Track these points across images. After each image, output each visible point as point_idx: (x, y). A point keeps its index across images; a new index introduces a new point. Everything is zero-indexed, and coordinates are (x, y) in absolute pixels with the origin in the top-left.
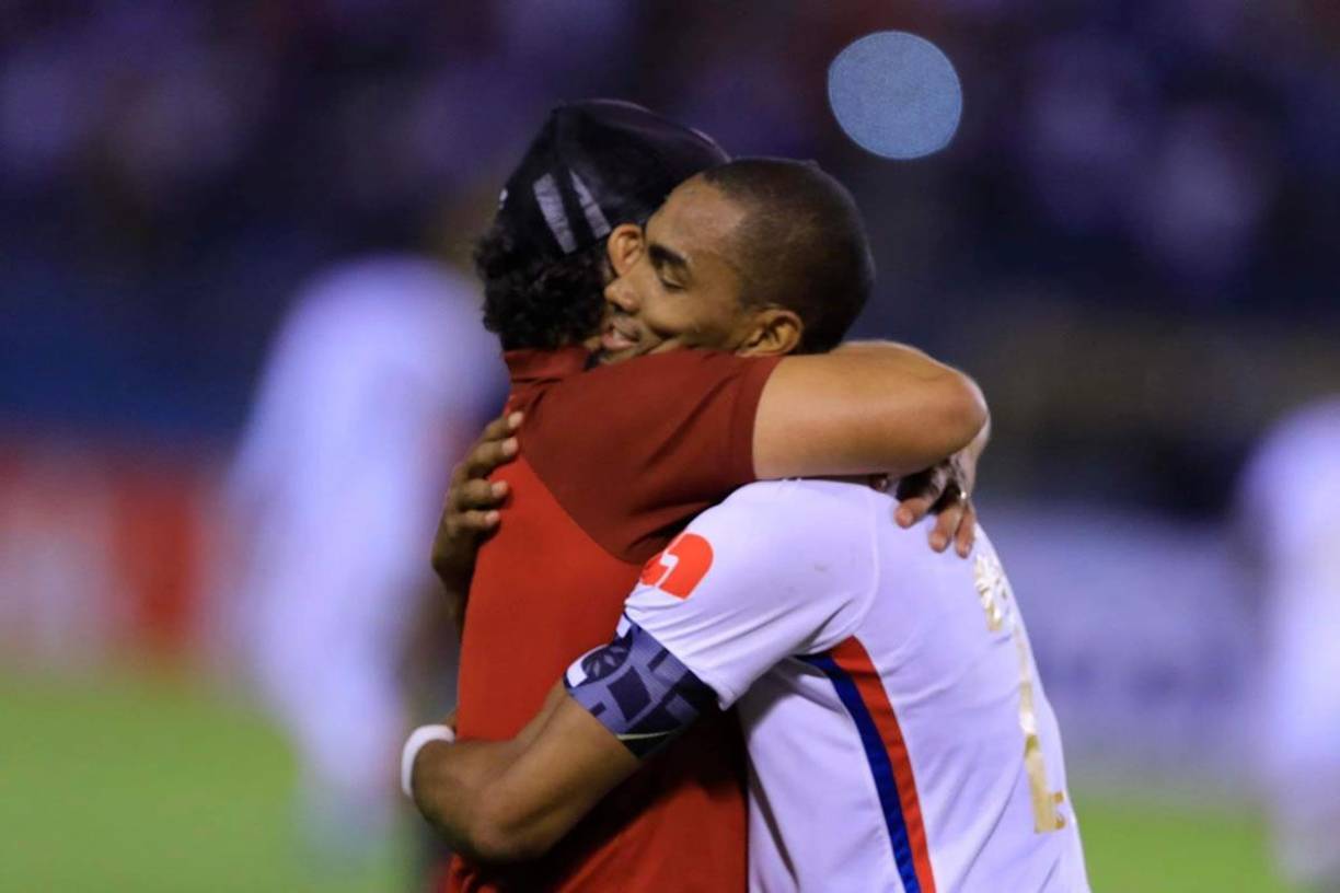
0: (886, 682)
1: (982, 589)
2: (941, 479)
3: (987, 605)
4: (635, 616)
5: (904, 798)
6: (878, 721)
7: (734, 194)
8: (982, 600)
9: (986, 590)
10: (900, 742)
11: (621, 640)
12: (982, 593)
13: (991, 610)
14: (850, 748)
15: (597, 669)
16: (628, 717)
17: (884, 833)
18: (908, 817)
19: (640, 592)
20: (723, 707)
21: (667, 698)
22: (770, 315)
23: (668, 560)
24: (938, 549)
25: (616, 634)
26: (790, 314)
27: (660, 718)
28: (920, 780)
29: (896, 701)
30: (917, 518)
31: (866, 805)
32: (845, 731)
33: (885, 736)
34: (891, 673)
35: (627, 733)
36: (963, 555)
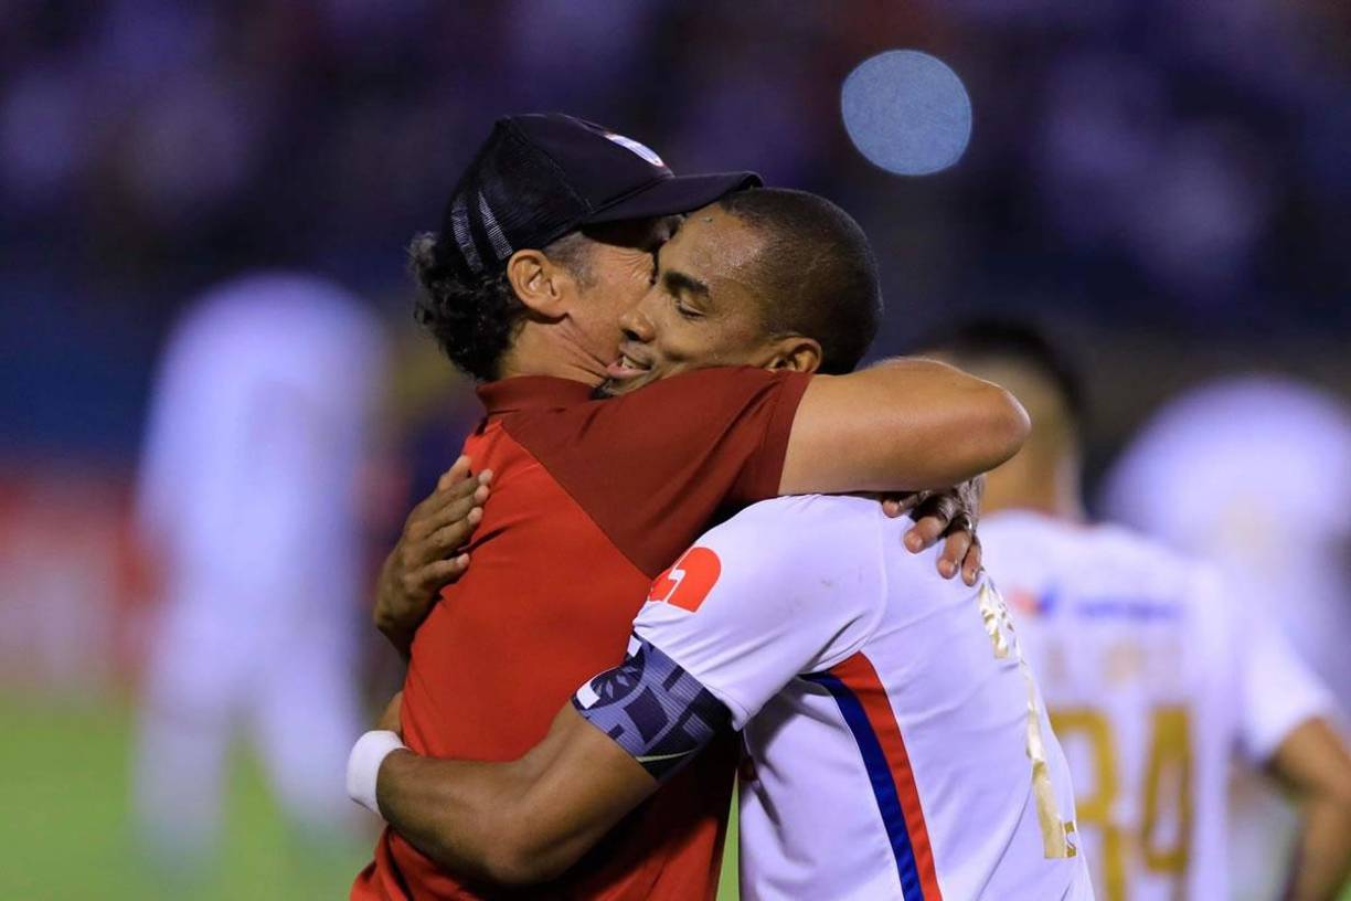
0: (893, 701)
1: (986, 615)
2: (950, 508)
3: (992, 632)
4: (647, 634)
5: (910, 822)
6: (884, 743)
7: (755, 223)
8: (987, 627)
9: (991, 616)
10: (905, 763)
11: (633, 659)
12: (987, 619)
13: (996, 636)
14: (853, 771)
15: (610, 689)
16: (647, 739)
17: (890, 856)
18: (915, 840)
19: (648, 608)
20: (736, 726)
21: (684, 718)
22: (791, 343)
23: (676, 574)
24: (946, 575)
25: (628, 654)
26: (810, 341)
27: (677, 739)
28: (926, 802)
29: (902, 721)
30: (926, 544)
31: (871, 829)
32: (848, 751)
33: (891, 758)
34: (898, 691)
35: (645, 755)
36: (970, 583)
